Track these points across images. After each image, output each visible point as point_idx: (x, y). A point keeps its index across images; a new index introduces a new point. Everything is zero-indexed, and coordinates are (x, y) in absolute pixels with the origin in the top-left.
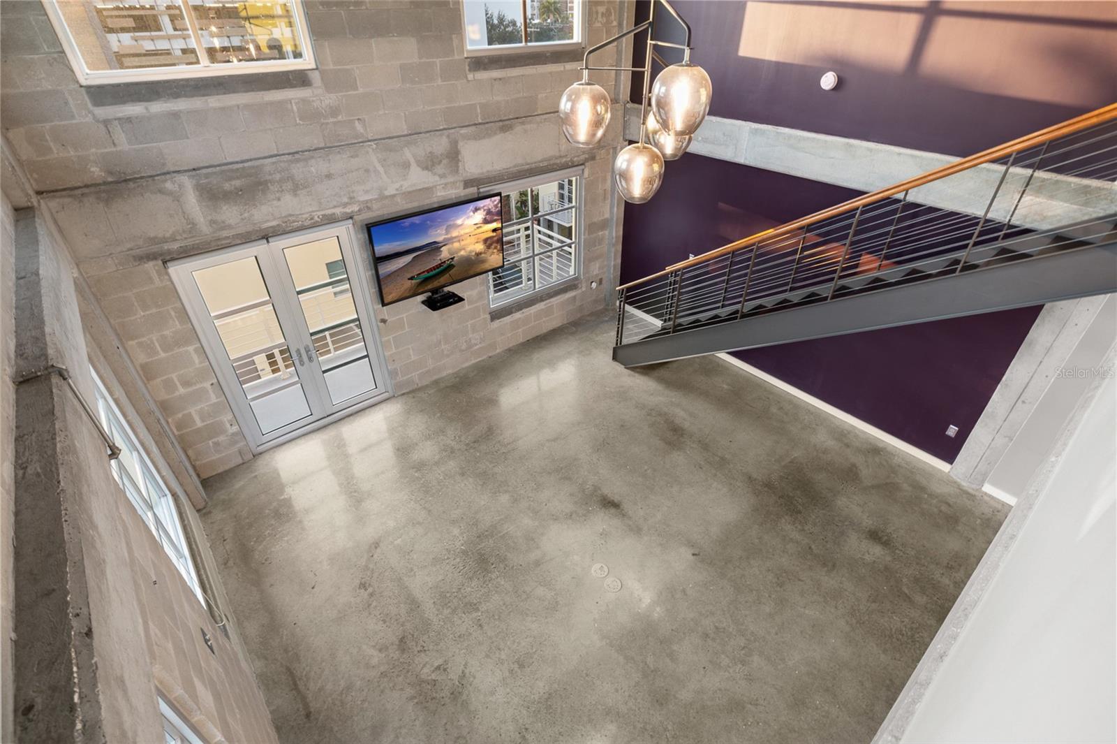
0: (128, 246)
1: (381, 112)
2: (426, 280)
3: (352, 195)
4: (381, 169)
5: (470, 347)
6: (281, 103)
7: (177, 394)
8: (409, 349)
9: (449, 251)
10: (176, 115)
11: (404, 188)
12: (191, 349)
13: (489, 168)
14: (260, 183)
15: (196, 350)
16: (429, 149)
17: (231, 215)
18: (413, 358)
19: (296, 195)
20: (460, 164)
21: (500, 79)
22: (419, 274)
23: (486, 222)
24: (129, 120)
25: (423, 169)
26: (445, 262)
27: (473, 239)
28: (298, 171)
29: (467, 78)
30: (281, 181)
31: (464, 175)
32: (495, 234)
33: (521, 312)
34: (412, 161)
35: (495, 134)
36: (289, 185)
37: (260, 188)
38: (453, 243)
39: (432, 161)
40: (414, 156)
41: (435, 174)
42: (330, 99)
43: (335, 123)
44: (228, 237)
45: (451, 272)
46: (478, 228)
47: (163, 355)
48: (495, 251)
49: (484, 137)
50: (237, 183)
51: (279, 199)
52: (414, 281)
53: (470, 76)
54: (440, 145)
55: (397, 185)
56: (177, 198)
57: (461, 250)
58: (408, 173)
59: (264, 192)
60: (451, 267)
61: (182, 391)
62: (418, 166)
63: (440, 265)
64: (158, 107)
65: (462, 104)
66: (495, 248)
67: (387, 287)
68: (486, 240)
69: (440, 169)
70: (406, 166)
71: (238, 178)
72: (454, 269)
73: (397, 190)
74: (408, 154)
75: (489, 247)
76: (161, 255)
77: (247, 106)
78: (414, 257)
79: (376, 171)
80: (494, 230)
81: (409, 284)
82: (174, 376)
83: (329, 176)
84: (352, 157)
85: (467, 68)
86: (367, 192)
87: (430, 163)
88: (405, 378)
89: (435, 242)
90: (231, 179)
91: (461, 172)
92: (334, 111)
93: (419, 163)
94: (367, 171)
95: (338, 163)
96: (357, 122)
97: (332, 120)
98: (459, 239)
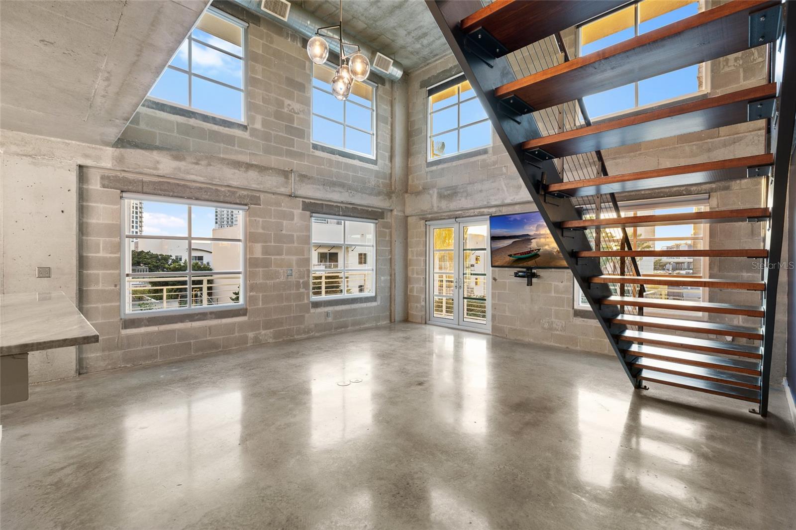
0: (416, 211)
2: (519, 260)
3: (489, 201)
4: (505, 189)
7: (413, 276)
10: (443, 169)
11: (515, 199)
14: (456, 193)
15: (423, 260)
17: (444, 205)
18: (507, 314)
19: (466, 199)
22: (515, 254)
24: (432, 171)
26: (533, 250)
28: (469, 188)
36: (465, 194)
37: (455, 194)
38: (540, 238)
42: (494, 158)
43: (493, 169)
44: (444, 216)
47: (415, 258)
50: (449, 192)
51: (460, 200)
55: (512, 198)
57: (546, 245)
58: (519, 191)
61: (415, 275)
64: (440, 167)
67: (496, 256)
71: (449, 190)
72: (539, 258)
73: (512, 200)
76: (426, 218)
78: (513, 242)
83: (481, 191)
84: (492, 182)
86: (496, 200)
89: (528, 235)
90: (448, 190)
94: (498, 189)
97: (493, 167)
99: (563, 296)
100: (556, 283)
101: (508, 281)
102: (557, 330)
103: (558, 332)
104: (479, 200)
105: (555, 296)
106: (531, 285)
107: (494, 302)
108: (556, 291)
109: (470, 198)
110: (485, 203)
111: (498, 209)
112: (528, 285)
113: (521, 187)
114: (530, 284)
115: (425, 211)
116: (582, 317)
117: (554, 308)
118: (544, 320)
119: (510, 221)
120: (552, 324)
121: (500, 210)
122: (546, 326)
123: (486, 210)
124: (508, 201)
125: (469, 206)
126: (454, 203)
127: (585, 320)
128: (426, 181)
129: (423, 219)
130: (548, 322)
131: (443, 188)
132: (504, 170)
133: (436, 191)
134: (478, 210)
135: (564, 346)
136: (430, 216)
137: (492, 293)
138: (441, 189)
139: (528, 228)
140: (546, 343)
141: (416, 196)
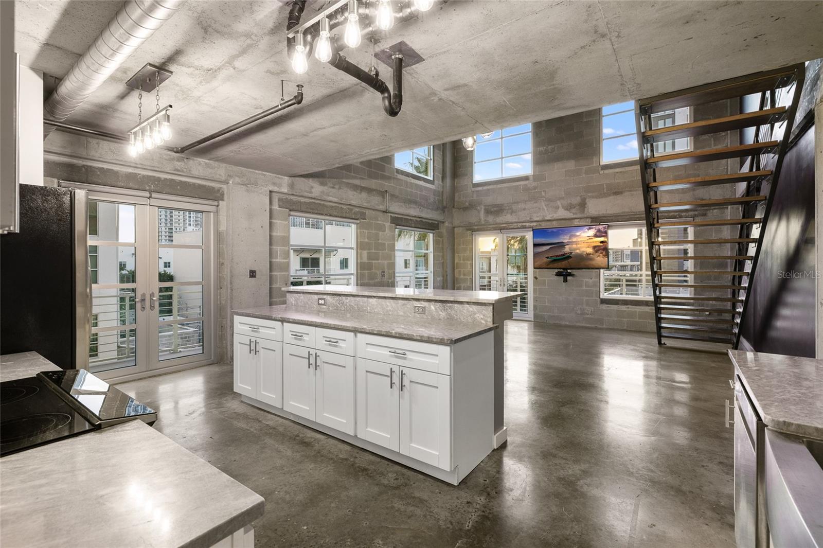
1: (554, 188)
2: (555, 261)
5: (583, 314)
6: (518, 186)
8: (545, 298)
9: (570, 248)
10: (488, 190)
12: (469, 262)
13: (605, 213)
14: (501, 210)
16: (570, 202)
17: (491, 219)
18: (547, 304)
19: (511, 215)
20: (586, 209)
21: (621, 172)
23: (596, 236)
24: (478, 191)
25: (565, 210)
27: (586, 245)
28: (514, 207)
29: (599, 173)
30: (508, 209)
31: (587, 215)
32: (602, 244)
33: (627, 306)
34: (560, 206)
35: (610, 196)
36: (510, 211)
38: (572, 244)
39: (570, 207)
40: (562, 204)
41: (571, 213)
42: (534, 184)
43: (534, 192)
45: (569, 260)
46: (590, 239)
47: (462, 262)
48: (601, 255)
49: (602, 197)
50: (495, 209)
52: (548, 259)
53: (602, 172)
54: (576, 200)
56: (479, 212)
57: (577, 249)
59: (502, 213)
60: (569, 257)
61: (462, 276)
62: (563, 208)
63: (563, 255)
64: (485, 188)
65: (595, 184)
66: (602, 253)
68: (594, 247)
69: (574, 211)
70: (557, 208)
72: (572, 259)
74: (559, 203)
75: (596, 252)
77: (507, 187)
78: (550, 248)
79: (543, 209)
80: (602, 242)
81: (546, 260)
82: (462, 270)
84: (535, 203)
85: (600, 169)
86: (537, 217)
87: (569, 208)
88: (541, 313)
89: (562, 242)
90: (494, 207)
91: (586, 212)
92: (535, 188)
93: (563, 207)
94: (540, 209)
95: (529, 205)
96: (543, 192)
97: (533, 191)
98: (577, 243)
99: (593, 289)
100: (587, 280)
101: (547, 279)
102: (588, 314)
103: (588, 316)
104: (523, 216)
105: (586, 290)
106: (567, 281)
107: (535, 296)
108: (587, 286)
109: (515, 214)
110: (528, 219)
111: (538, 223)
112: (564, 282)
113: (558, 208)
114: (565, 281)
115: (472, 223)
116: (607, 304)
117: (585, 298)
118: (577, 308)
119: (548, 233)
120: (584, 310)
121: (540, 225)
122: (579, 312)
123: (527, 224)
124: (548, 218)
125: (514, 221)
126: (501, 218)
127: (609, 305)
128: (472, 199)
129: (470, 230)
130: (581, 309)
131: (490, 205)
132: (543, 194)
133: (483, 207)
134: (521, 224)
135: (593, 326)
136: (476, 227)
137: (534, 289)
138: (488, 206)
139: (563, 238)
140: (578, 324)
141: (464, 211)
